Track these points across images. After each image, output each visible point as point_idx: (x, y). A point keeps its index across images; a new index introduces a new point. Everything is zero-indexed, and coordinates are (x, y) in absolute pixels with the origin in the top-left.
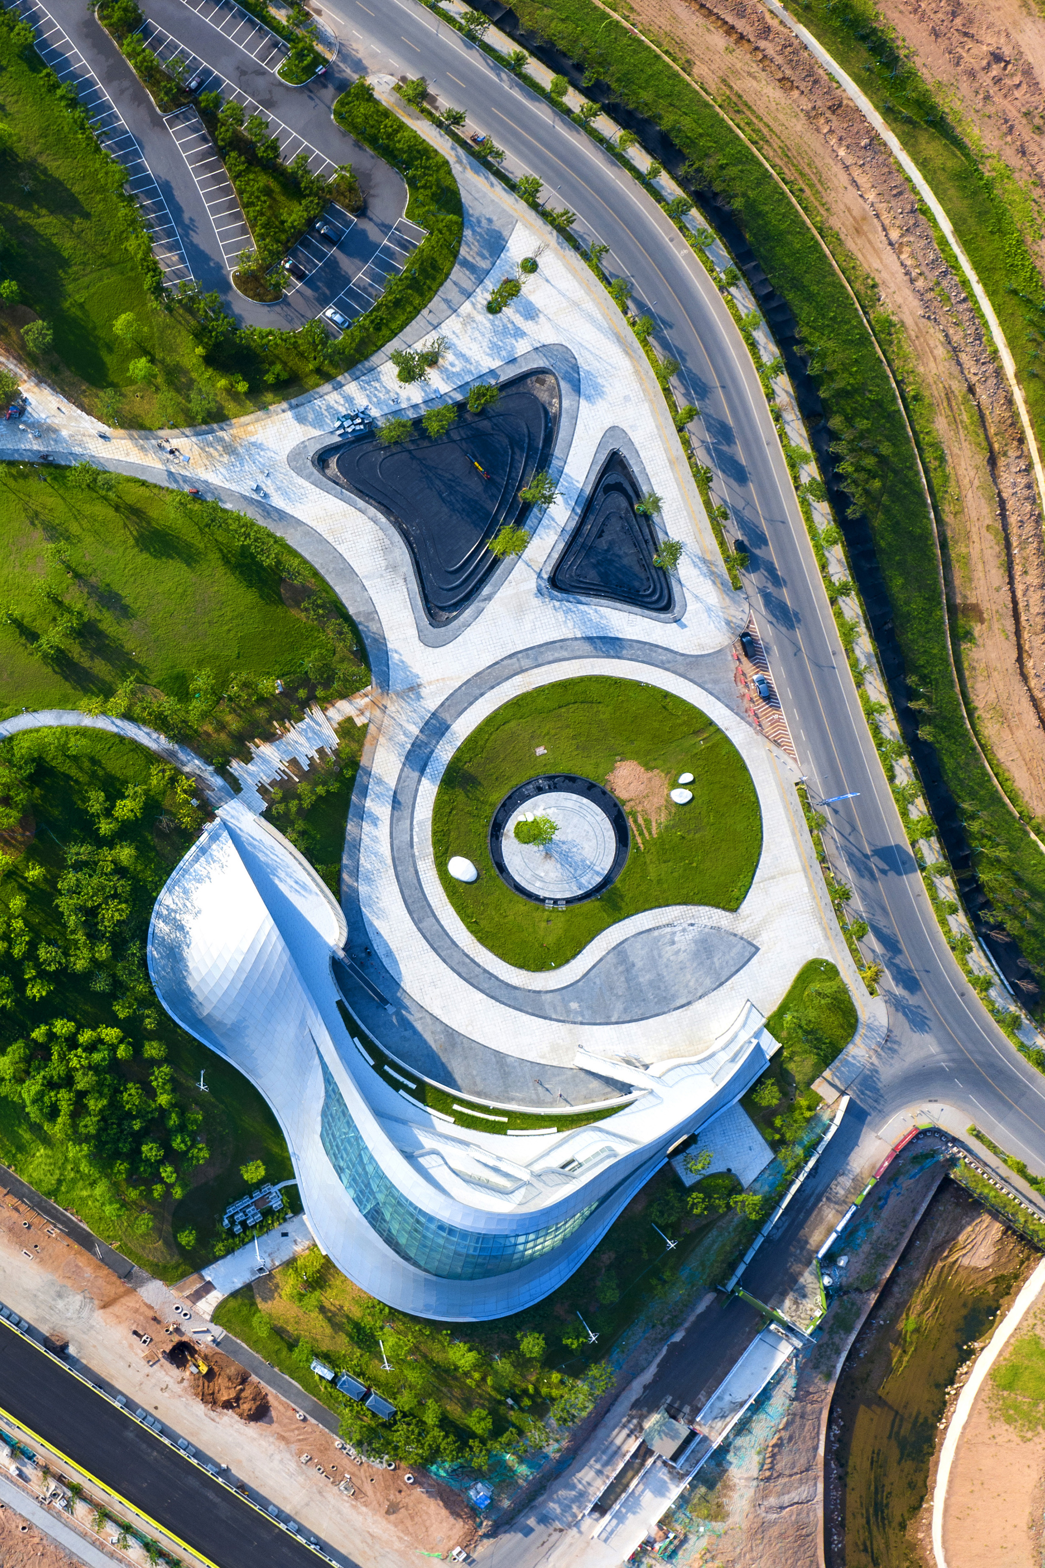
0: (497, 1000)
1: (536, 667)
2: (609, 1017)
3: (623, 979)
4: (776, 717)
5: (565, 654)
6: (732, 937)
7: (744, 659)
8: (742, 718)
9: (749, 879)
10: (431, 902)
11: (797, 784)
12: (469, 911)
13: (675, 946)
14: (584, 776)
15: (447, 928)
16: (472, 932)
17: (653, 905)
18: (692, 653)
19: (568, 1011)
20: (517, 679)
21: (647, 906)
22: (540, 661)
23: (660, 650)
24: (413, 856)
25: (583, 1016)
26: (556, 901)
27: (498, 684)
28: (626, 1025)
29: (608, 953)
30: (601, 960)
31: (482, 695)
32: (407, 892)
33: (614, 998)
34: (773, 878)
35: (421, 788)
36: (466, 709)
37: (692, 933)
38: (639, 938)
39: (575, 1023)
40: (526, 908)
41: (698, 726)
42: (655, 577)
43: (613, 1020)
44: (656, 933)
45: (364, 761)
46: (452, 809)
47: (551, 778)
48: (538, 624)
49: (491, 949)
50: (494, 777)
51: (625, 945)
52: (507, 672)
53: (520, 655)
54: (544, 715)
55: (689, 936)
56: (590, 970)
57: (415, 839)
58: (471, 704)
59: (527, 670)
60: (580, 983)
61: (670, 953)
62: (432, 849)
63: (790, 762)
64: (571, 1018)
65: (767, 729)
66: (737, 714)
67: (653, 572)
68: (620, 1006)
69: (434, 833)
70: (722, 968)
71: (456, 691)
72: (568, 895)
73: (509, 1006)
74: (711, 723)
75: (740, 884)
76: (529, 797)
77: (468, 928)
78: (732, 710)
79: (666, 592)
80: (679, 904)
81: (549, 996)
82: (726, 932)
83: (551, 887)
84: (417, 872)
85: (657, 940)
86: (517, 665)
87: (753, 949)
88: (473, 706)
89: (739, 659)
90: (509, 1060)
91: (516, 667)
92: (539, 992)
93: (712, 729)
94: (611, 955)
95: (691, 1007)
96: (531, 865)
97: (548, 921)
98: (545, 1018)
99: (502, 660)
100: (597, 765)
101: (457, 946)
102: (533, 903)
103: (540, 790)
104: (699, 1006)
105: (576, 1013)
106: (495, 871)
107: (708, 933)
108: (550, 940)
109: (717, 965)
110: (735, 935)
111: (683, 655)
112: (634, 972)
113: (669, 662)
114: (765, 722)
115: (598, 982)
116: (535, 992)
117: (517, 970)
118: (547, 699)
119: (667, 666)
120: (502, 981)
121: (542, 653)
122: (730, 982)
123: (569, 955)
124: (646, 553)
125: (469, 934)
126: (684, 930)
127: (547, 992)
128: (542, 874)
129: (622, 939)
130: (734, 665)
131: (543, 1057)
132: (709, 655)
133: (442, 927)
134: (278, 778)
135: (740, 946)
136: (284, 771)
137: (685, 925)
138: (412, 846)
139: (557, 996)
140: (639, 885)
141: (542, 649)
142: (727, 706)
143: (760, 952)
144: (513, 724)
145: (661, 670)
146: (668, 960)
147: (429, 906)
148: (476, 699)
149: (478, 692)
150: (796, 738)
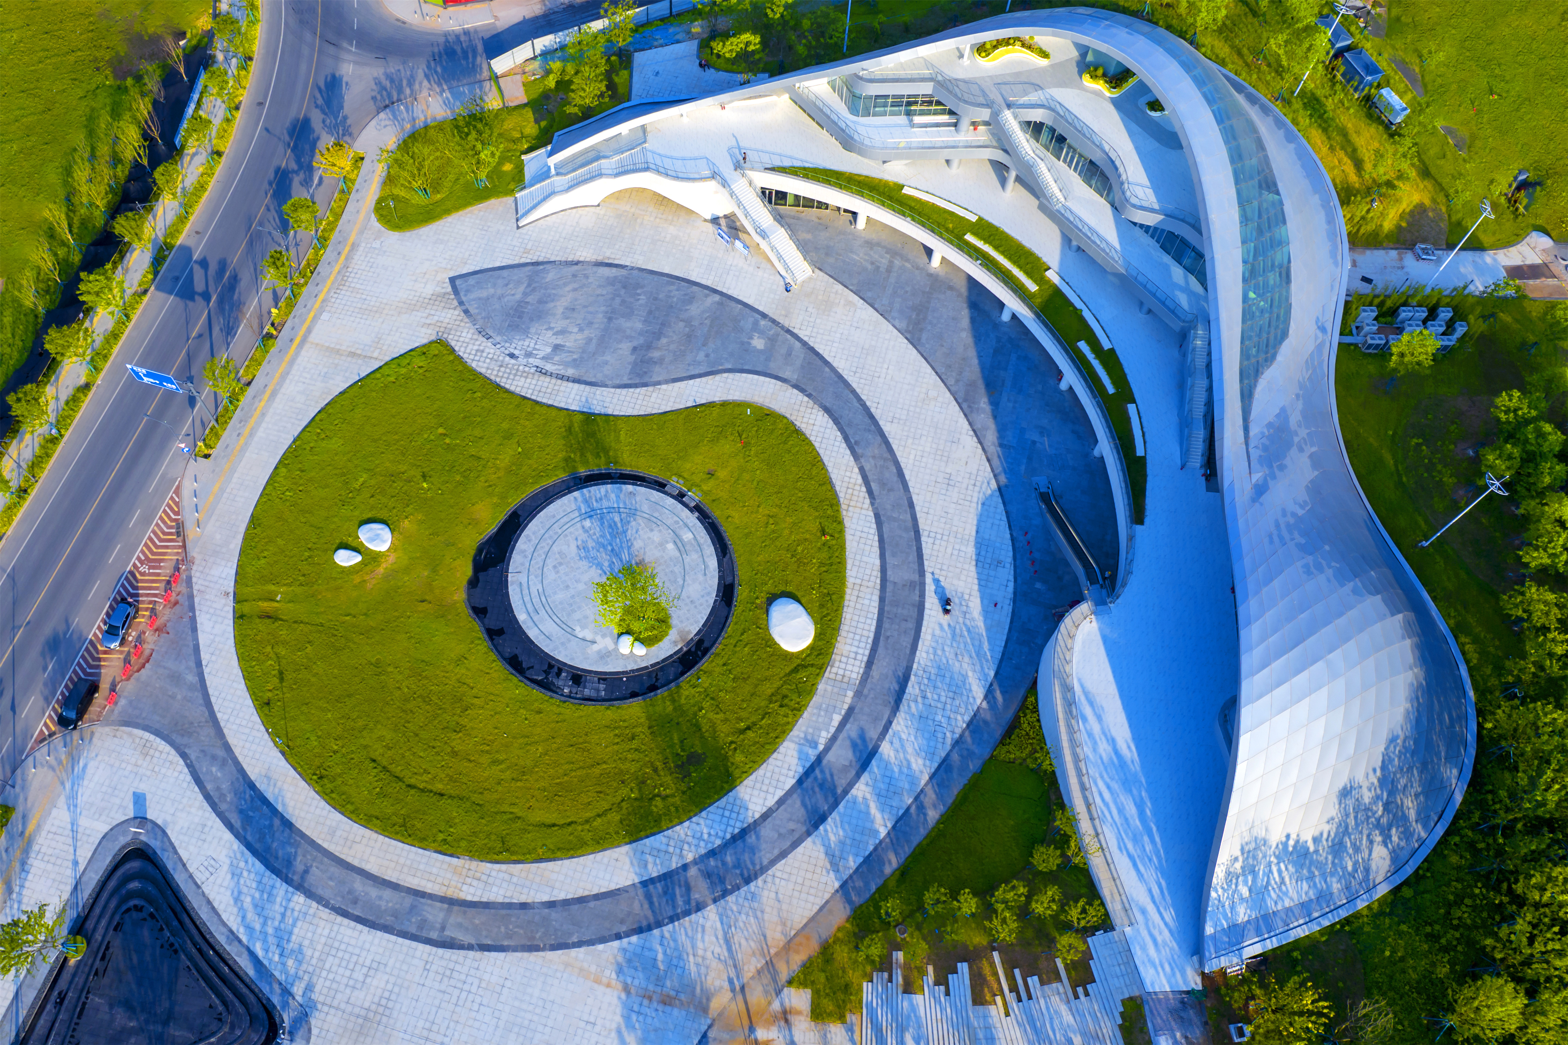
0: (866, 409)
1: (422, 894)
2: (720, 304)
3: (664, 341)
4: (144, 569)
5: (359, 885)
6: (473, 311)
7: (104, 686)
8: (191, 597)
9: (386, 371)
10: (876, 604)
11: (206, 456)
12: (824, 555)
13: (558, 342)
14: (493, 656)
15: (876, 550)
16: (840, 522)
17: (544, 410)
18: (168, 748)
19: (772, 341)
20: (469, 893)
21: (554, 413)
22: (409, 900)
23: (209, 787)
24: (858, 694)
25: (756, 323)
26: (680, 497)
27: (510, 906)
28: (704, 282)
29: (659, 383)
30: (675, 380)
31: (551, 905)
32: (906, 642)
33: (695, 323)
34: (353, 354)
35: (771, 802)
36: (597, 897)
37: (519, 346)
38: (599, 377)
39: (774, 321)
40: (729, 512)
41: (263, 626)
42: (103, 923)
43: (717, 298)
44: (570, 372)
45: (840, 915)
46: (743, 731)
47: (545, 686)
48: (359, 975)
49: (827, 482)
50: (635, 744)
51: (626, 380)
52: (479, 918)
53: (434, 935)
54: (475, 798)
55: (528, 343)
56: (700, 376)
57: (837, 719)
58: (582, 900)
59: (443, 899)
60: (729, 366)
61: (572, 337)
62: (821, 687)
63: (186, 492)
64: (775, 330)
65: (172, 556)
66: (192, 608)
67: (98, 937)
68: (694, 310)
69: (798, 710)
70: (519, 282)
71: (591, 943)
72: (655, 495)
73: (853, 392)
74: (239, 617)
75: (403, 371)
76: (603, 677)
77: (842, 531)
78: (193, 620)
79: (112, 884)
80: (507, 391)
81: (786, 374)
82: (474, 322)
83: (670, 520)
84: (869, 664)
85: (575, 363)
86: (452, 920)
87: (458, 282)
88: (580, 893)
89: (113, 689)
90: (903, 325)
91: (456, 917)
92: (796, 386)
93: (246, 608)
94: (655, 378)
95: (600, 258)
96: (678, 569)
97: (711, 474)
98: (812, 350)
99: (470, 947)
100: (461, 659)
101: (877, 516)
102: (717, 513)
103: (578, 677)
104: (586, 254)
105: (762, 333)
106: (742, 593)
107: (500, 333)
108: (727, 447)
109: (522, 288)
110: (466, 312)
111: (184, 756)
112: (641, 340)
113: (214, 758)
114: (166, 570)
115: (701, 356)
116: (802, 390)
117: (808, 433)
118: (450, 823)
119: (221, 753)
120: (841, 429)
121: (395, 914)
122: (523, 261)
123: (716, 411)
124: (80, 980)
125: (847, 522)
126: (529, 355)
127: (784, 380)
128: (670, 546)
129: (624, 391)
130: (127, 688)
131: (849, 303)
132: (146, 728)
133: (882, 556)
134: (1033, 981)
135: (472, 296)
136: (1014, 989)
137: (522, 360)
138: (851, 711)
139: (773, 367)
140: (541, 448)
141: (389, 920)
142: (194, 629)
143: (452, 274)
144: (539, 816)
145: (237, 752)
146: (581, 330)
147: (882, 599)
148: (566, 903)
149: (554, 914)
150: (146, 520)
